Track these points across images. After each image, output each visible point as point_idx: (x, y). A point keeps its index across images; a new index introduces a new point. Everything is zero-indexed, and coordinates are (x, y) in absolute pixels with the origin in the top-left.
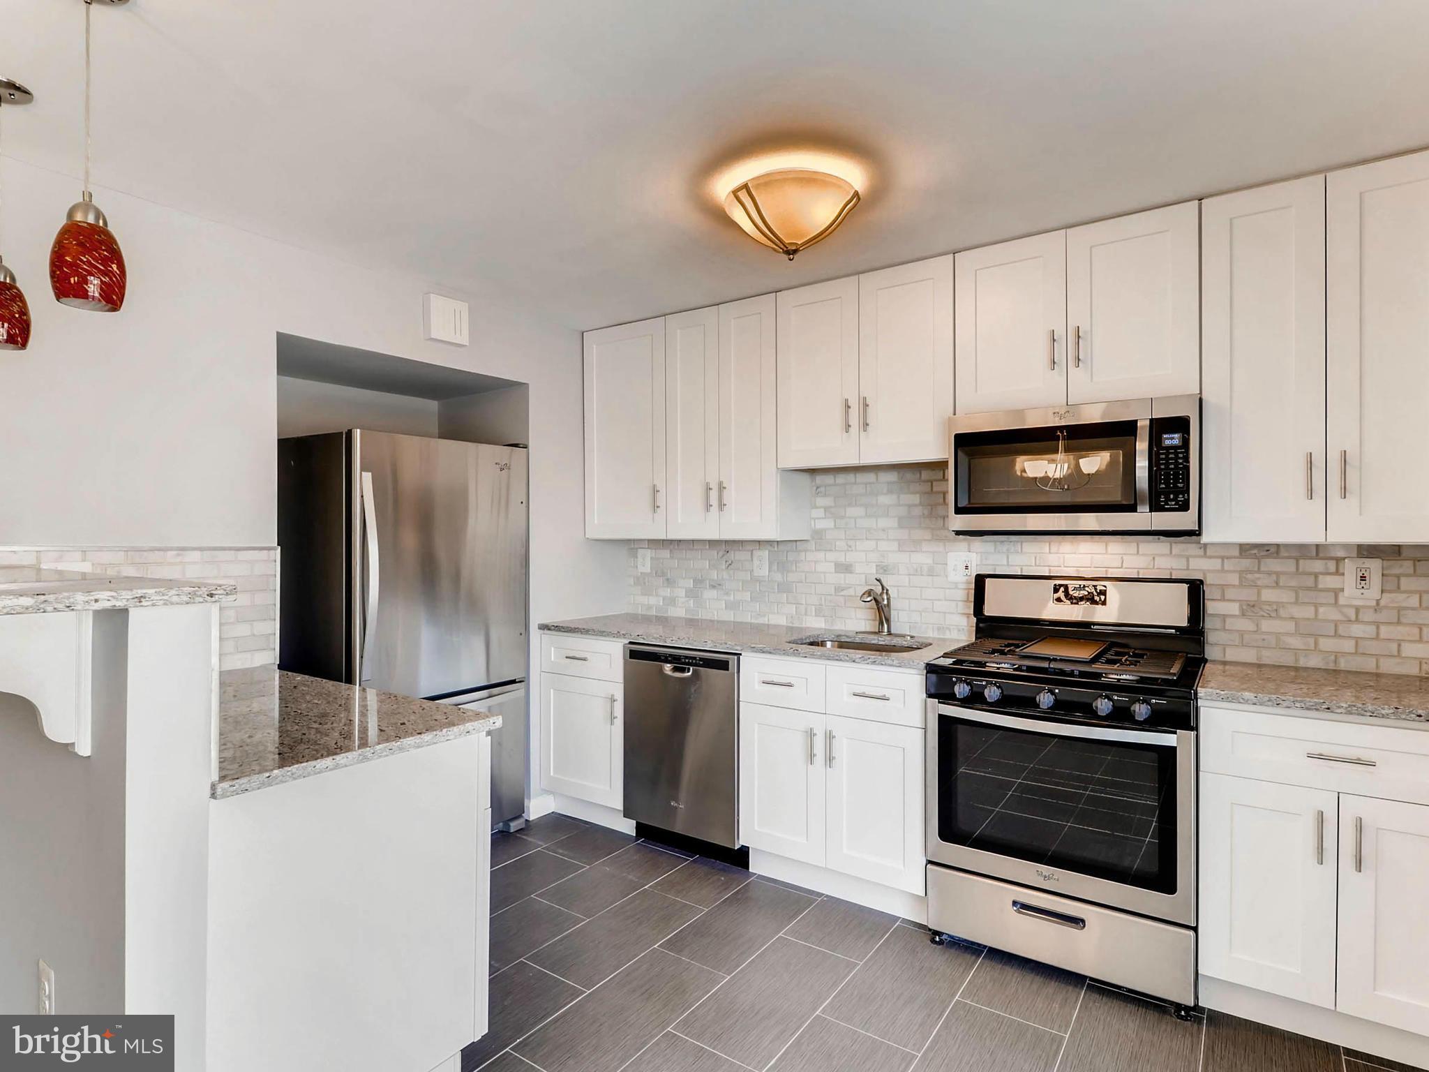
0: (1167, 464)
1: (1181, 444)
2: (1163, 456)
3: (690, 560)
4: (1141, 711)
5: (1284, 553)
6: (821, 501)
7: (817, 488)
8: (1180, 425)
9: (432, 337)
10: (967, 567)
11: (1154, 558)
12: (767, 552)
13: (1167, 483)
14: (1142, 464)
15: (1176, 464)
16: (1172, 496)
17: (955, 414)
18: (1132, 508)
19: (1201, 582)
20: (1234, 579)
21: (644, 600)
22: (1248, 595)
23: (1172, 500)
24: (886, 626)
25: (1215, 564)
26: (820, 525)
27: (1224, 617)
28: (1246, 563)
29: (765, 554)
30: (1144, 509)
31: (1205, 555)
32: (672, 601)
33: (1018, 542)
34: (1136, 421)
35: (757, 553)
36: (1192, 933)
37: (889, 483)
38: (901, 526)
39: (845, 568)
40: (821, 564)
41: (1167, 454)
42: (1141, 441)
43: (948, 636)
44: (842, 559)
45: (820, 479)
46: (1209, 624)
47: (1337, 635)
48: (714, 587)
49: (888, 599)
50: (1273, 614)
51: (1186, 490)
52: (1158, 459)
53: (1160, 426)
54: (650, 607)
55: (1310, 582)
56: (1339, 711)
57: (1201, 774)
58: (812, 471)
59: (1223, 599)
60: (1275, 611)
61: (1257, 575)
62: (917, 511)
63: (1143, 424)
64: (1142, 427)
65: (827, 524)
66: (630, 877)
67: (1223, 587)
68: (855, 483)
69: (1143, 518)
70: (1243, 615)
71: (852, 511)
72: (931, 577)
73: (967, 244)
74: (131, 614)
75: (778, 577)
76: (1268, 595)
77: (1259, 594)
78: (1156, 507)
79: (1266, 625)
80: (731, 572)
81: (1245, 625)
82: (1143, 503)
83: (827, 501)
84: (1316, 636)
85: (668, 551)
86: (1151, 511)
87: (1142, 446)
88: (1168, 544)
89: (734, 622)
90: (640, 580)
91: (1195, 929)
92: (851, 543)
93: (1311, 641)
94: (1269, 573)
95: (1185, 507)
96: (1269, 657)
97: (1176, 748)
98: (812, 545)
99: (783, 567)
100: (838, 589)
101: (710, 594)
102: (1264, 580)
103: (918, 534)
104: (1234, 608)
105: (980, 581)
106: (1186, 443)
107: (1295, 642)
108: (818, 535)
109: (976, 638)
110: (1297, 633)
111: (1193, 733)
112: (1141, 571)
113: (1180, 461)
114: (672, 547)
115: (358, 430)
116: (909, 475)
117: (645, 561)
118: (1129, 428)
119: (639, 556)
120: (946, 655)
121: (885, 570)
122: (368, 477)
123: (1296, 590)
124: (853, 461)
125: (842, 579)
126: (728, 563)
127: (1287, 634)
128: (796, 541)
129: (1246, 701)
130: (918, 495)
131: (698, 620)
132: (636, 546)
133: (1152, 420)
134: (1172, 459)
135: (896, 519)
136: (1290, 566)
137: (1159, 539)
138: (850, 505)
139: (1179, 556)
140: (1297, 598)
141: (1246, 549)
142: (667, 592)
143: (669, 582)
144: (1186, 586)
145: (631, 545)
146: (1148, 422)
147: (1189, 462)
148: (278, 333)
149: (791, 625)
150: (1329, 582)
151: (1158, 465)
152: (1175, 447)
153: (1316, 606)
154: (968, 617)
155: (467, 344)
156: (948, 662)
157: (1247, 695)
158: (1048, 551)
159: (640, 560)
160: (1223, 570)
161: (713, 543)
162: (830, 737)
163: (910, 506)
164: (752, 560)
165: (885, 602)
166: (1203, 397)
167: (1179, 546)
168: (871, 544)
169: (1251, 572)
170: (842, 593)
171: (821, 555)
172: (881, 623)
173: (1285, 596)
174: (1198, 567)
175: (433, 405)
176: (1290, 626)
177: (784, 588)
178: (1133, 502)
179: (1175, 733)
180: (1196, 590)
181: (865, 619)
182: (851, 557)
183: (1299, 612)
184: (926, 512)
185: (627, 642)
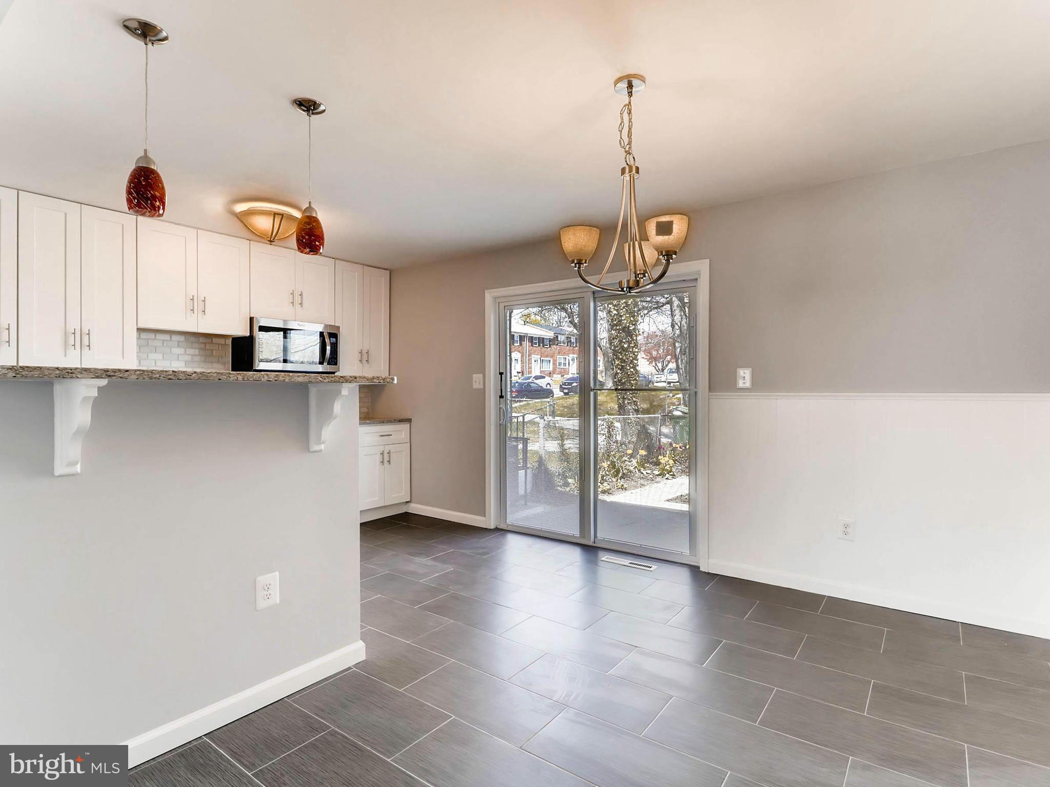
14: (328, 348)
17: (250, 315)
18: (322, 364)
23: (333, 361)
37: (179, 342)
51: (337, 358)
53: (330, 335)
56: (385, 422)
71: (154, 356)
78: (329, 363)
82: (326, 362)
86: (327, 365)
106: (336, 342)
146: (327, 334)
147: (337, 349)
178: (323, 361)
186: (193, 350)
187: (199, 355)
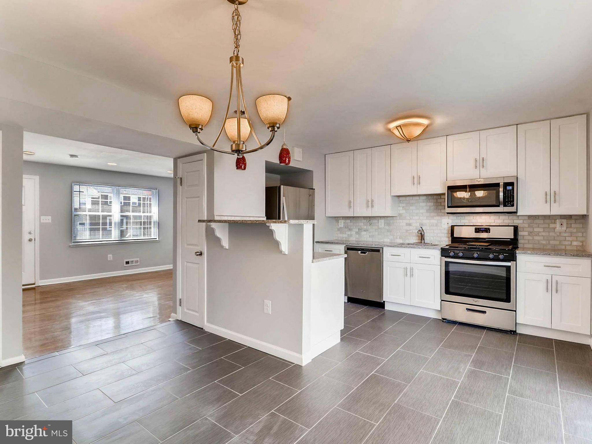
0: (508, 194)
1: (512, 189)
2: (507, 192)
3: (357, 223)
4: (501, 257)
5: (540, 218)
6: (401, 205)
7: (400, 201)
8: (512, 184)
9: (295, 159)
10: (448, 224)
11: (504, 220)
12: (383, 220)
13: (508, 199)
14: (501, 194)
15: (511, 194)
16: (509, 203)
17: (447, 180)
18: (498, 206)
19: (517, 226)
20: (526, 225)
21: (341, 235)
22: (531, 230)
23: (509, 204)
24: (423, 241)
25: (521, 221)
26: (401, 212)
27: (523, 236)
28: (530, 221)
29: (382, 221)
30: (502, 206)
31: (518, 219)
32: (351, 236)
33: (463, 216)
34: (500, 183)
35: (380, 221)
36: (515, 312)
37: (423, 200)
38: (427, 212)
39: (409, 225)
40: (402, 223)
41: (508, 192)
42: (501, 188)
43: (442, 243)
44: (408, 222)
45: (401, 198)
46: (519, 238)
47: (554, 240)
48: (365, 231)
49: (424, 233)
50: (537, 235)
51: (513, 201)
52: (506, 193)
53: (506, 185)
54: (343, 237)
55: (547, 226)
56: (552, 255)
57: (517, 272)
58: (399, 196)
59: (523, 231)
60: (538, 234)
61: (533, 224)
62: (432, 208)
63: (501, 184)
64: (501, 185)
65: (404, 211)
66: (352, 310)
67: (523, 228)
68: (412, 199)
69: (501, 209)
70: (529, 235)
71: (411, 208)
72: (436, 227)
73: (451, 134)
74: (304, 225)
75: (387, 227)
76: (536, 230)
77: (533, 229)
78: (505, 206)
79: (536, 238)
80: (371, 227)
81: (530, 238)
82: (501, 205)
83: (404, 205)
84: (549, 240)
85: (350, 221)
86: (504, 207)
87: (501, 189)
88: (508, 216)
89: (372, 241)
90: (340, 229)
91: (515, 311)
92: (411, 217)
93: (548, 241)
94: (536, 224)
95: (513, 205)
96: (536, 246)
97: (510, 266)
98: (398, 218)
99: (389, 224)
100: (407, 231)
101: (363, 233)
102: (535, 226)
103: (432, 214)
104: (526, 233)
105: (452, 227)
106: (513, 188)
107: (544, 242)
108: (400, 215)
109: (451, 243)
110: (544, 240)
111: (515, 262)
112: (500, 224)
113: (512, 193)
114: (351, 219)
115: (282, 186)
116: (430, 197)
117: (341, 223)
118: (498, 185)
119: (339, 222)
120: (447, 246)
121: (422, 225)
122: (284, 198)
123: (544, 228)
124: (415, 194)
125: (408, 228)
126: (370, 224)
127: (541, 240)
128: (393, 217)
129: (529, 254)
130: (432, 203)
131: (360, 241)
132: (338, 219)
133: (504, 183)
134: (509, 193)
135: (426, 210)
136: (542, 221)
137: (505, 215)
138: (411, 206)
139: (511, 219)
140: (544, 230)
141: (530, 217)
142: (349, 233)
143: (350, 230)
144: (513, 227)
145: (337, 219)
146: (503, 183)
147: (514, 194)
148: (266, 161)
149: (391, 242)
150: (552, 226)
151: (506, 195)
152: (510, 190)
153: (549, 232)
154: (448, 238)
155: (302, 160)
156: (447, 247)
157: (529, 252)
158: (472, 218)
159: (340, 223)
160: (523, 223)
161: (365, 217)
162: (412, 269)
163: (430, 206)
164: (378, 223)
165: (423, 234)
166: (518, 176)
167: (511, 217)
168: (417, 218)
169: (531, 223)
170: (409, 232)
171: (401, 221)
172: (422, 240)
173: (541, 230)
174: (517, 222)
175: (278, 177)
176: (542, 238)
177: (388, 231)
178: (499, 204)
179: (510, 262)
180: (516, 229)
181: (416, 239)
182: (411, 221)
183: (544, 234)
184: (435, 208)
185: (345, 246)
186: (430, 203)
187: (433, 206)
